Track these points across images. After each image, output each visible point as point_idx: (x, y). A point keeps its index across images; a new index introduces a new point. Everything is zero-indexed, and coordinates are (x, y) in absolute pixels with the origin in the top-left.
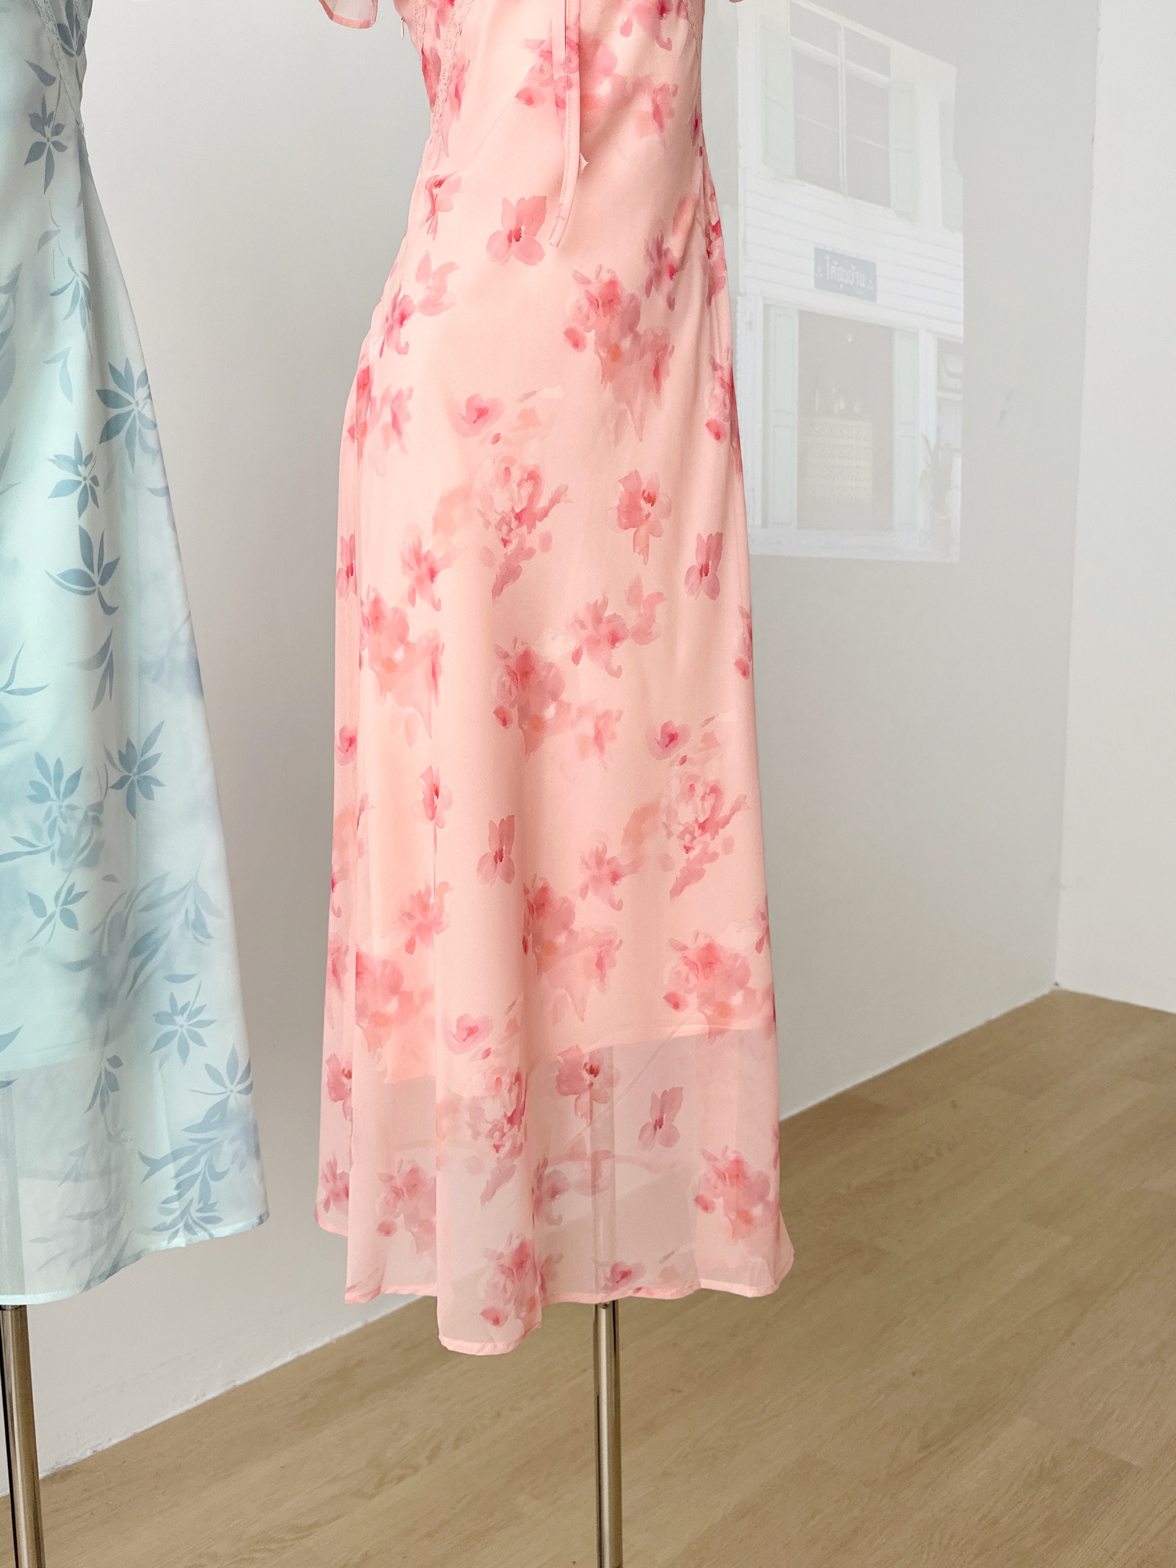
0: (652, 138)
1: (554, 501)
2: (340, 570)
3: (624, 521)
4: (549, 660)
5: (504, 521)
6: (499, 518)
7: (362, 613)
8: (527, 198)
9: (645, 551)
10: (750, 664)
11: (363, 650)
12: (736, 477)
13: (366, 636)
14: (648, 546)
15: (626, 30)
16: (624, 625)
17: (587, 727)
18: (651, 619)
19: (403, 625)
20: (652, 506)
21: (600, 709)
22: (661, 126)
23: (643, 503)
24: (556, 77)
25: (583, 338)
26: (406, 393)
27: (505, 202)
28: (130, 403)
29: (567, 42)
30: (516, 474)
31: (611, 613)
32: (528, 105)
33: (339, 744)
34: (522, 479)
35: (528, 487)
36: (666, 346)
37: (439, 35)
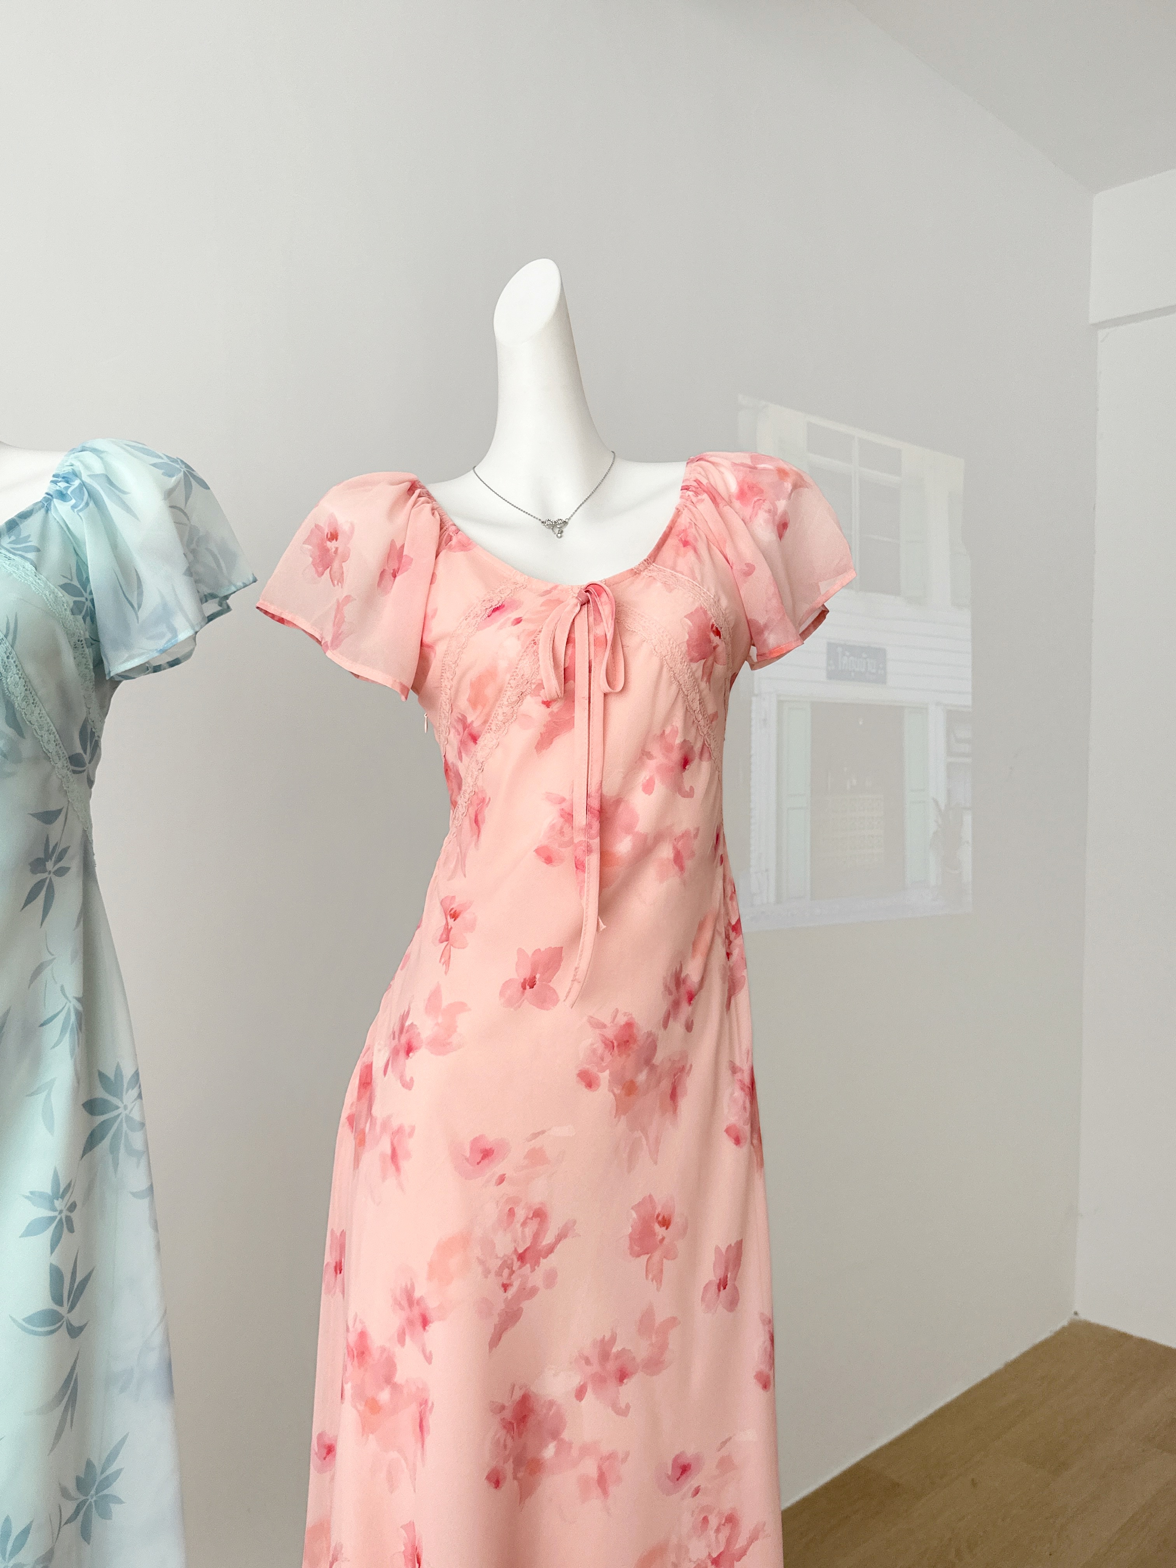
0: (673, 880)
1: (560, 1238)
2: (327, 1264)
3: (636, 1248)
4: (550, 1398)
5: (506, 1264)
6: (500, 1262)
7: (348, 1342)
8: (542, 949)
9: (658, 1278)
10: (771, 1373)
11: (347, 1383)
12: (757, 1176)
13: (350, 1368)
14: (661, 1271)
15: (648, 788)
16: (634, 1359)
17: (589, 1467)
18: (663, 1347)
19: (390, 1366)
20: (667, 1229)
21: (605, 1449)
22: (682, 868)
23: (657, 1227)
24: (576, 840)
25: (597, 1078)
26: (407, 1131)
27: (520, 951)
28: (117, 1108)
29: (588, 809)
31: (620, 1349)
32: (547, 864)
34: (527, 1218)
35: (533, 1226)
36: (683, 1067)
37: (461, 758)
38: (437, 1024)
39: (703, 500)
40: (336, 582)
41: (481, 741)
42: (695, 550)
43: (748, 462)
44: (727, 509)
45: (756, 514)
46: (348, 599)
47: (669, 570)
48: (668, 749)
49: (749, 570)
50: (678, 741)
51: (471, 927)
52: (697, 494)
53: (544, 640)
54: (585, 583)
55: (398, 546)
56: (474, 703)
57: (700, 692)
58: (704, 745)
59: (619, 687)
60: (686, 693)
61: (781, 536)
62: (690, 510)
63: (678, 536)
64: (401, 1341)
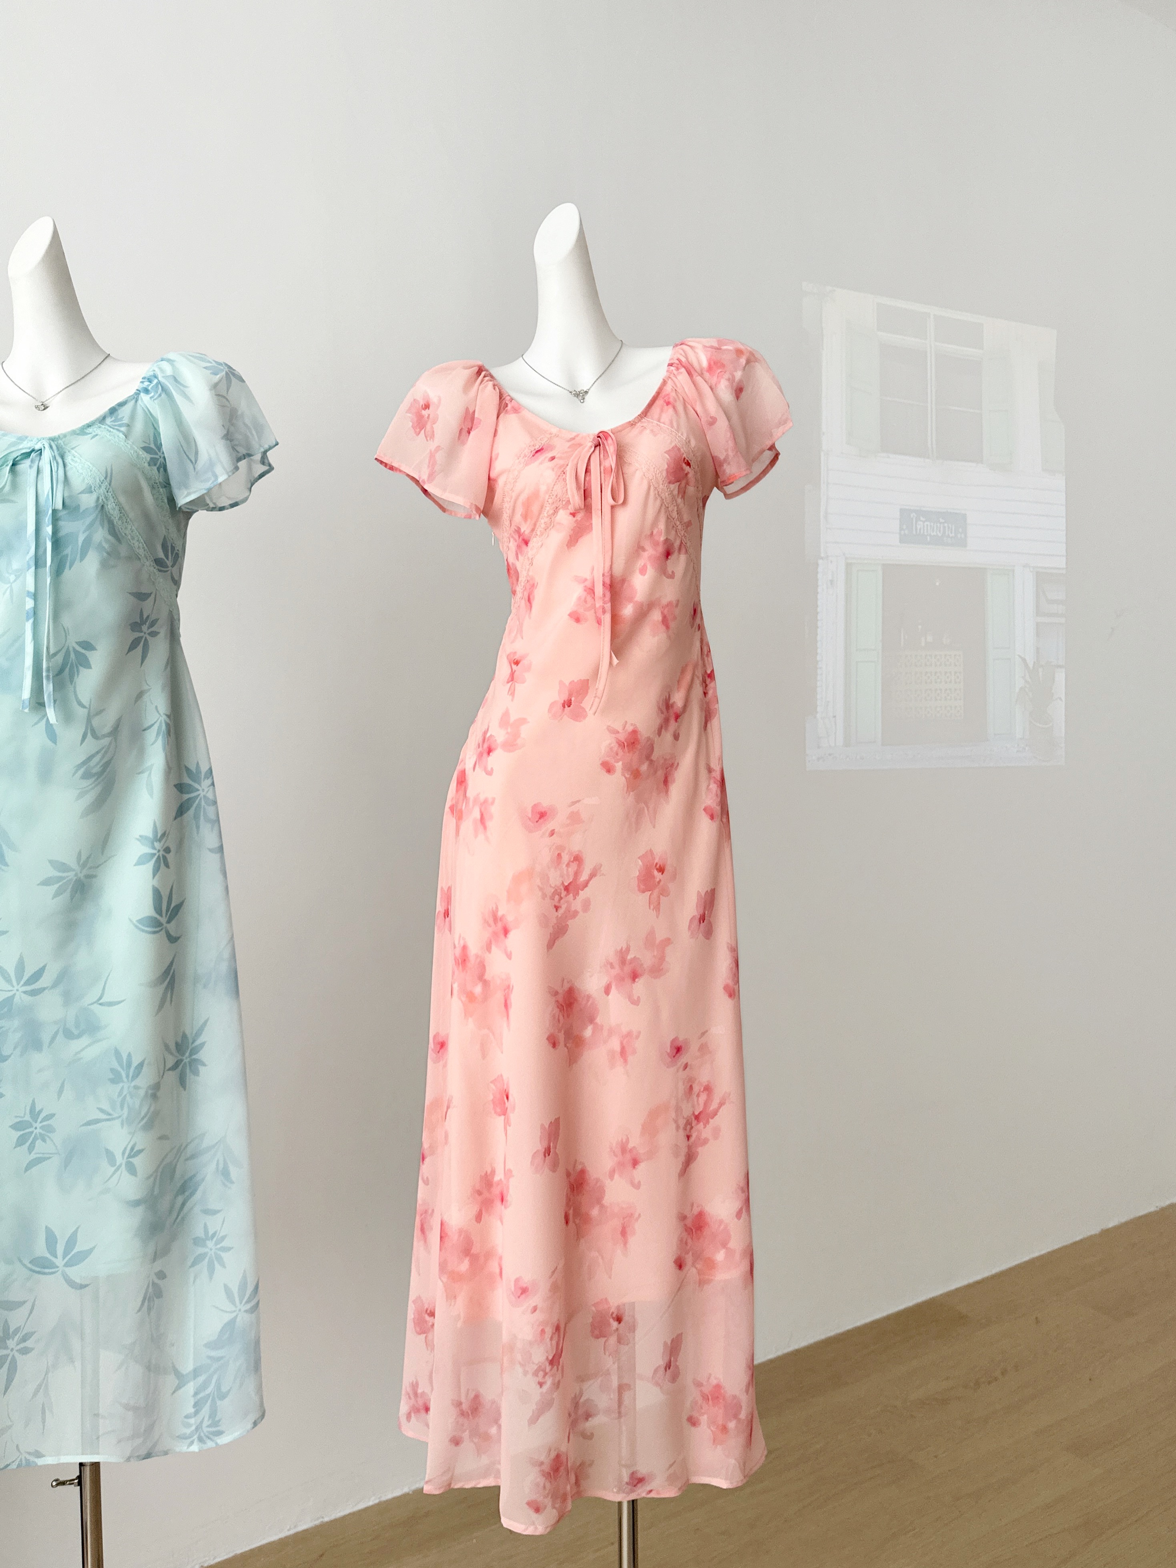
0: (663, 636)
1: (592, 875)
2: (439, 912)
3: (642, 886)
4: (588, 993)
5: (556, 892)
6: (552, 890)
7: (454, 955)
8: (576, 681)
9: (658, 909)
10: (736, 988)
11: (454, 983)
13: (457, 973)
14: (659, 903)
15: (643, 571)
16: (642, 965)
17: (615, 1044)
18: (662, 959)
19: (482, 966)
20: (663, 874)
21: (625, 1029)
22: (668, 628)
23: (656, 872)
24: (596, 606)
25: (614, 767)
26: (490, 800)
27: (561, 683)
29: (604, 583)
30: (566, 858)
31: (633, 957)
32: (577, 623)
33: (433, 1047)
34: (570, 861)
35: (574, 867)
36: (673, 764)
37: (517, 558)
38: (507, 733)
39: (681, 373)
40: (429, 439)
41: (530, 544)
42: (674, 407)
43: (716, 345)
44: (699, 379)
45: (720, 382)
46: (438, 448)
47: (655, 422)
48: (656, 544)
49: (713, 422)
50: (662, 539)
51: (528, 668)
52: (678, 369)
53: (570, 472)
54: (596, 432)
55: (471, 411)
56: (525, 517)
57: (678, 506)
58: (681, 543)
59: (621, 501)
60: (667, 506)
61: (738, 397)
62: (672, 379)
63: (663, 398)
64: (489, 948)
